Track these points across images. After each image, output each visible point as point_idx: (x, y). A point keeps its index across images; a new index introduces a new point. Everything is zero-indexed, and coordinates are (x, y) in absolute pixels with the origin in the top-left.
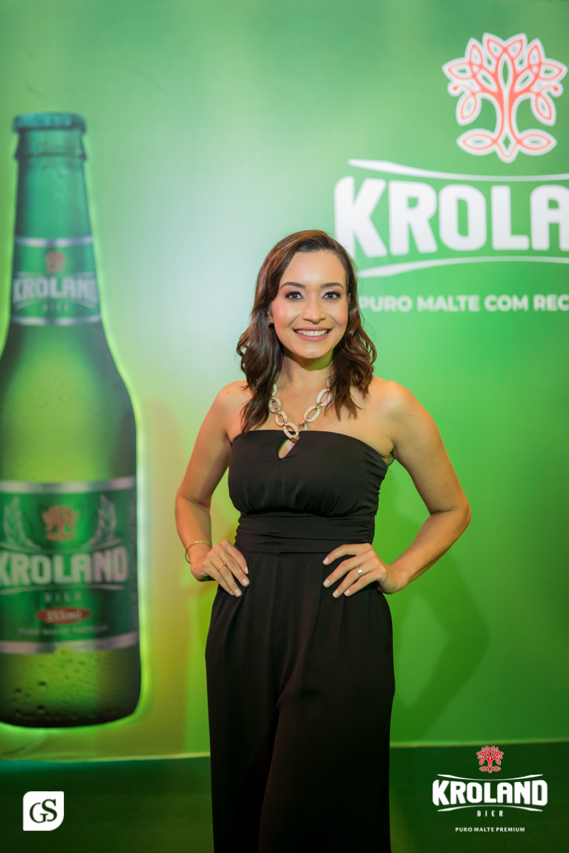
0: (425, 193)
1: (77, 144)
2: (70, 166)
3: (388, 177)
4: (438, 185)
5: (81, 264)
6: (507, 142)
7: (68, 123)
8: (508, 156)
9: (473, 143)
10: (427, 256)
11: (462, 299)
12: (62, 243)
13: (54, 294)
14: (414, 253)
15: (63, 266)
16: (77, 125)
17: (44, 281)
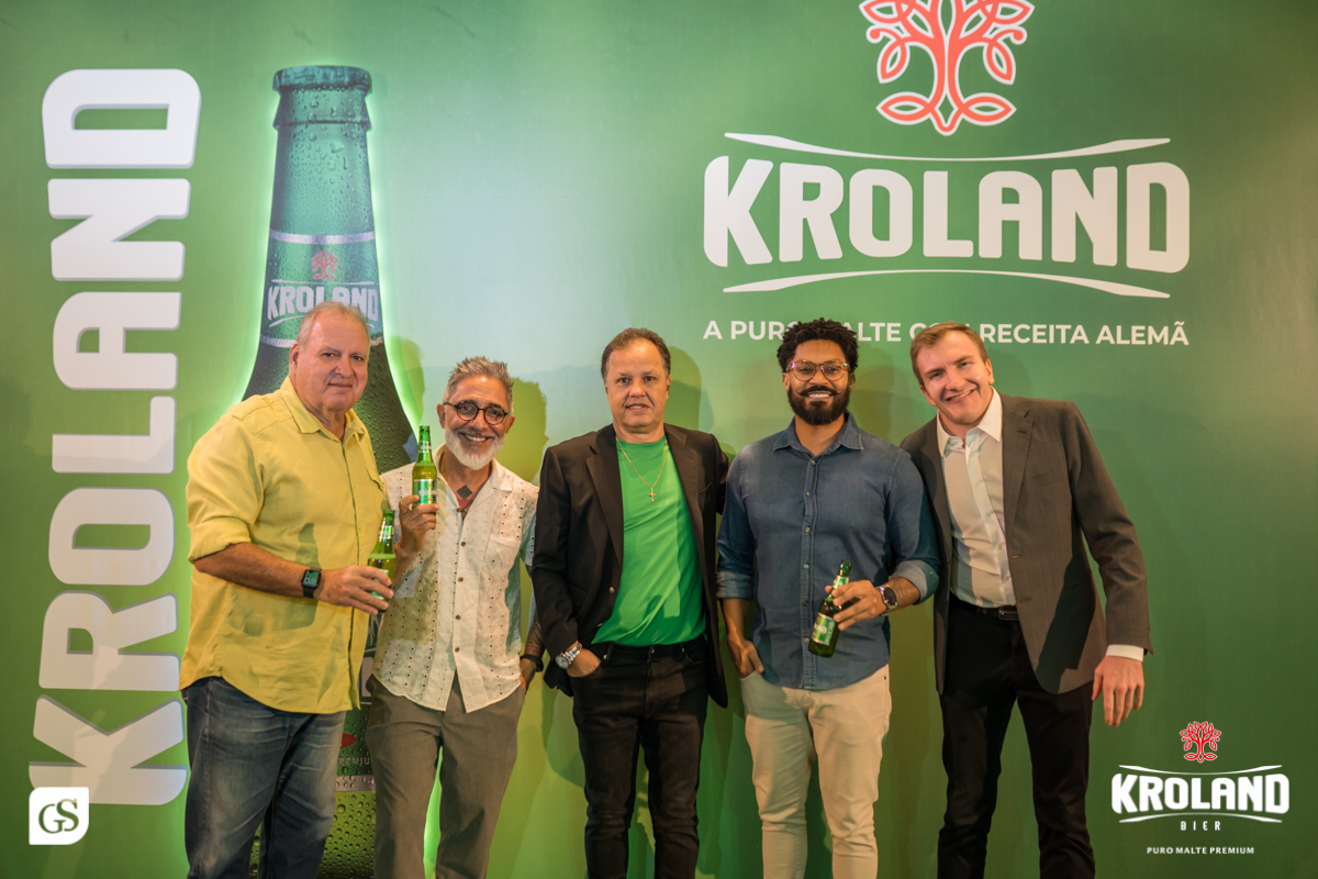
0: (829, 178)
1: (357, 107)
2: (347, 137)
3: (778, 156)
4: (847, 169)
5: (359, 269)
6: (946, 109)
7: (347, 80)
8: (946, 128)
9: (897, 110)
10: (830, 265)
11: (877, 326)
12: (333, 240)
14: (810, 261)
15: (334, 271)
16: (359, 82)
17: (310, 292)
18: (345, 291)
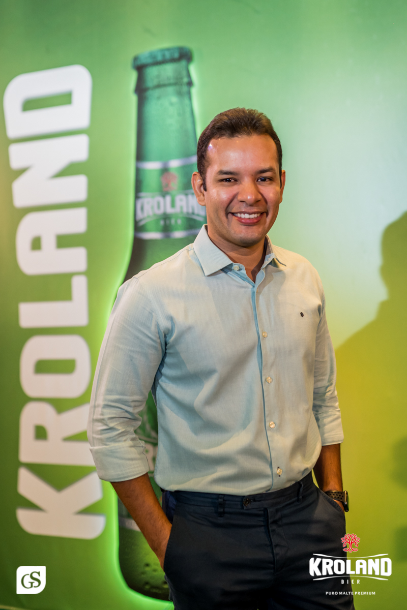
1: (184, 73)
2: (180, 94)
7: (176, 55)
12: (175, 164)
13: (169, 210)
15: (176, 184)
16: (185, 56)
17: (161, 199)
18: (183, 197)
